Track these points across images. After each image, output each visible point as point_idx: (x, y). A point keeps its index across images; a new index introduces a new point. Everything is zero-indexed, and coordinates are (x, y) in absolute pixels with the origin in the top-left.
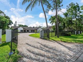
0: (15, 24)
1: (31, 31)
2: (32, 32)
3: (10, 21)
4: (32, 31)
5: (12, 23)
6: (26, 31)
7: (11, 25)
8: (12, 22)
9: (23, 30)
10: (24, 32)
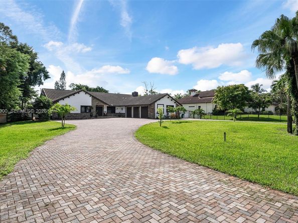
0: (60, 83)
1: (124, 111)
2: (129, 116)
3: (38, 64)
4: (129, 109)
5: (47, 77)
6: (105, 110)
7: (41, 83)
8: (43, 71)
9: (91, 108)
10: (94, 114)
